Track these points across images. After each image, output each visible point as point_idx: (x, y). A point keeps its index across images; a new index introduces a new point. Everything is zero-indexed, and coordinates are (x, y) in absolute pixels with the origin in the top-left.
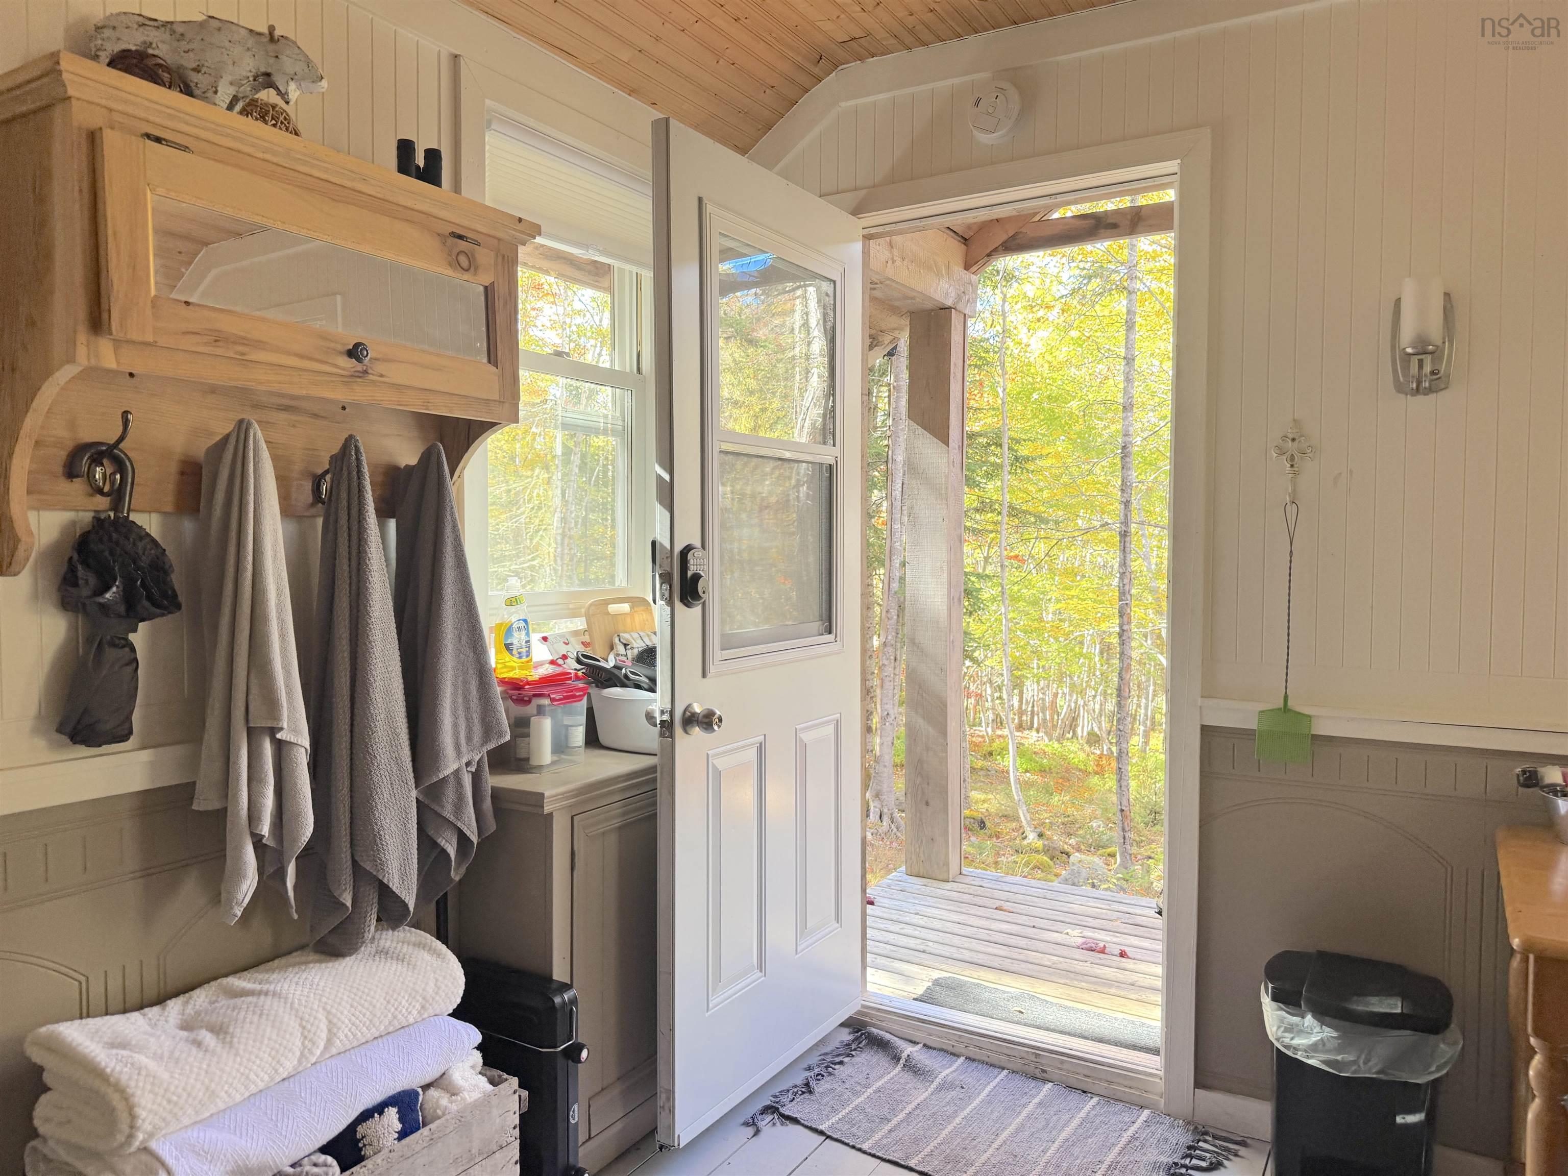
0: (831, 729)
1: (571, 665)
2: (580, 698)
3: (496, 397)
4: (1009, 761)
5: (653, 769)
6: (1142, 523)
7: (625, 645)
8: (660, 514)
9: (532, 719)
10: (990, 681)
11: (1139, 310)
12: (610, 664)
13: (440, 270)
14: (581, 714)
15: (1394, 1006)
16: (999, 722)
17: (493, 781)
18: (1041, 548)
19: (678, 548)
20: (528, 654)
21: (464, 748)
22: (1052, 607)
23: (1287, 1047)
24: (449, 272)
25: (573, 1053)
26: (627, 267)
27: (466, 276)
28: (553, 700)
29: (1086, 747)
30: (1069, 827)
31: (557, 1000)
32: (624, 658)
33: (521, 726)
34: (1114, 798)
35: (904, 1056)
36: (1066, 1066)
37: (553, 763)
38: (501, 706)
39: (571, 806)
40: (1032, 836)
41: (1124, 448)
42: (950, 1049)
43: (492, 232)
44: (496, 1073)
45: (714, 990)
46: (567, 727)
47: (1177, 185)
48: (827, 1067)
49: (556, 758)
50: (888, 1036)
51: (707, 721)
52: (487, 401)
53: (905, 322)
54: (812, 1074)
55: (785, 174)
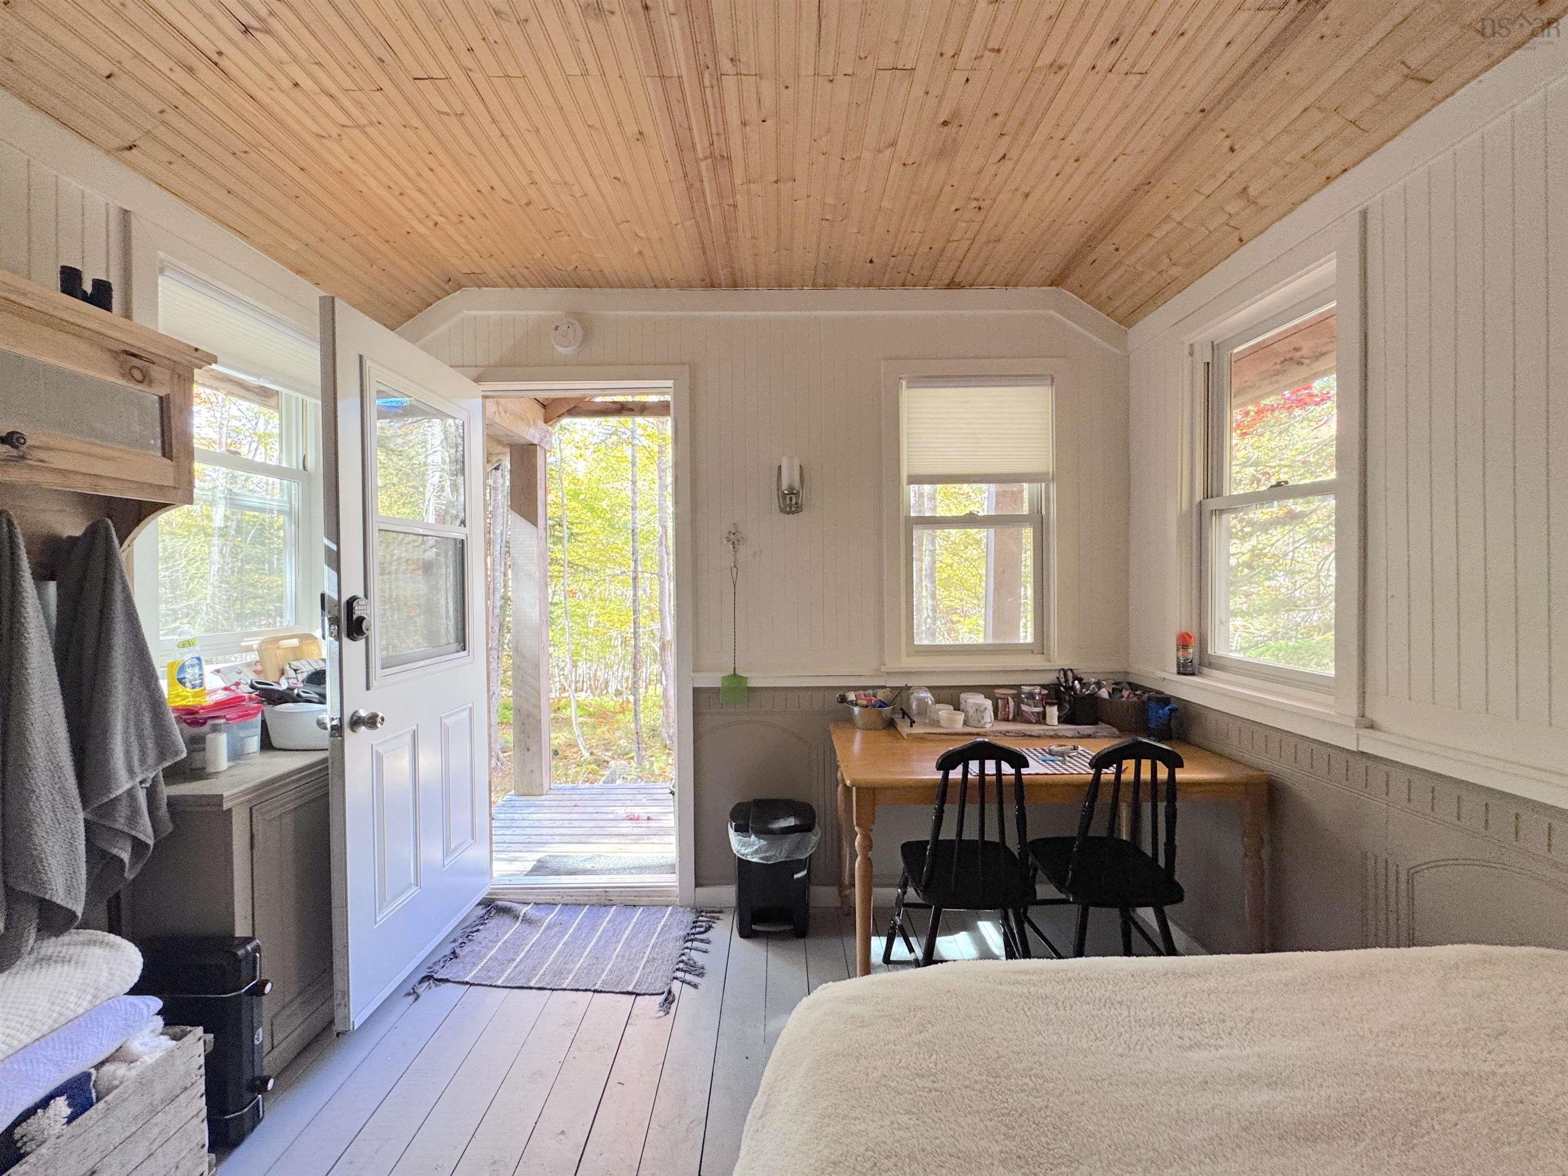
0: (467, 712)
1: (244, 690)
2: (255, 714)
3: (171, 484)
4: (571, 712)
5: (325, 760)
6: (643, 572)
7: (295, 671)
8: (328, 573)
9: (208, 736)
10: (557, 665)
11: (638, 455)
12: (284, 686)
13: (112, 379)
14: (256, 727)
15: (791, 822)
16: (563, 689)
17: (167, 791)
18: (586, 587)
19: (344, 599)
20: (201, 685)
21: (137, 769)
22: (594, 619)
23: (743, 855)
24: (121, 382)
25: (258, 990)
26: (294, 394)
27: (139, 387)
28: (228, 720)
29: (615, 698)
30: (607, 746)
31: (241, 952)
32: (295, 681)
33: (196, 744)
34: (633, 725)
35: (522, 914)
36: (624, 894)
37: (230, 768)
38: (176, 729)
39: (249, 800)
40: (586, 754)
41: (633, 530)
42: (553, 902)
43: (168, 356)
44: (177, 1029)
45: (380, 910)
46: (243, 739)
47: (672, 393)
48: (468, 936)
49: (232, 764)
50: (509, 904)
51: (372, 722)
52: (161, 487)
53: (508, 450)
54: (457, 944)
55: (425, 348)
